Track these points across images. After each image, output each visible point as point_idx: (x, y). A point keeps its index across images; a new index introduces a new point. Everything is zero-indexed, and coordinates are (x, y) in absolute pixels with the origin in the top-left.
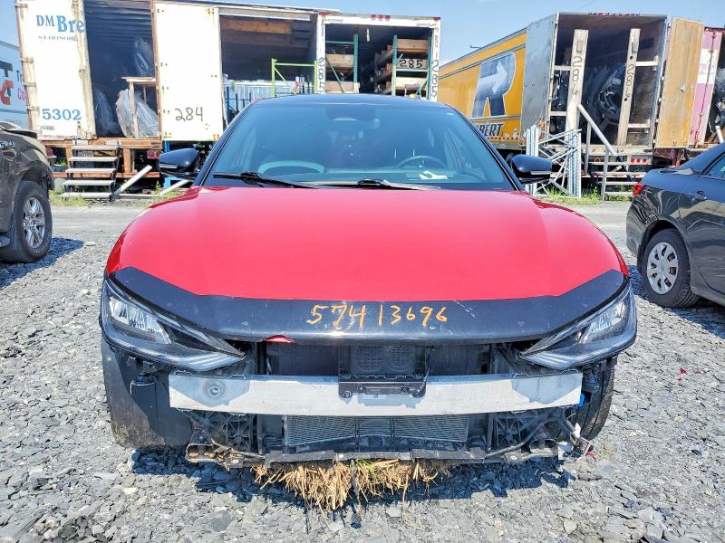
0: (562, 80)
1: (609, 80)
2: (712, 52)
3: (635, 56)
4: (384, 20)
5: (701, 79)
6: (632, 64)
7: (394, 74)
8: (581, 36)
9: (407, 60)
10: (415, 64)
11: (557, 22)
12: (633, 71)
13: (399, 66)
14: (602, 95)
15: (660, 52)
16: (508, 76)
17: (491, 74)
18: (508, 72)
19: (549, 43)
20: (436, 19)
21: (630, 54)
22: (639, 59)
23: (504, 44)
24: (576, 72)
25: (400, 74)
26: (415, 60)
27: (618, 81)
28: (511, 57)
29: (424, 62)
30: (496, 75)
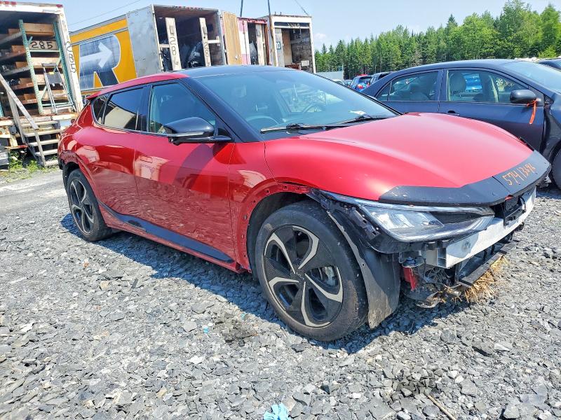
0: (166, 55)
1: (192, 54)
2: (244, 33)
3: (206, 37)
4: (10, 6)
5: (243, 52)
6: (206, 42)
7: (29, 54)
8: (170, 23)
9: (38, 42)
10: (46, 46)
11: (154, 12)
12: (208, 47)
13: (31, 47)
14: (190, 63)
15: (219, 34)
16: (113, 54)
17: (93, 53)
18: (113, 51)
19: (152, 28)
20: (59, 6)
21: (203, 35)
22: (209, 39)
23: (103, 28)
24: (174, 49)
25: (34, 55)
26: (45, 42)
27: (197, 54)
28: (113, 39)
29: (53, 44)
30: (99, 53)
